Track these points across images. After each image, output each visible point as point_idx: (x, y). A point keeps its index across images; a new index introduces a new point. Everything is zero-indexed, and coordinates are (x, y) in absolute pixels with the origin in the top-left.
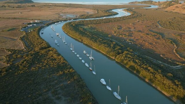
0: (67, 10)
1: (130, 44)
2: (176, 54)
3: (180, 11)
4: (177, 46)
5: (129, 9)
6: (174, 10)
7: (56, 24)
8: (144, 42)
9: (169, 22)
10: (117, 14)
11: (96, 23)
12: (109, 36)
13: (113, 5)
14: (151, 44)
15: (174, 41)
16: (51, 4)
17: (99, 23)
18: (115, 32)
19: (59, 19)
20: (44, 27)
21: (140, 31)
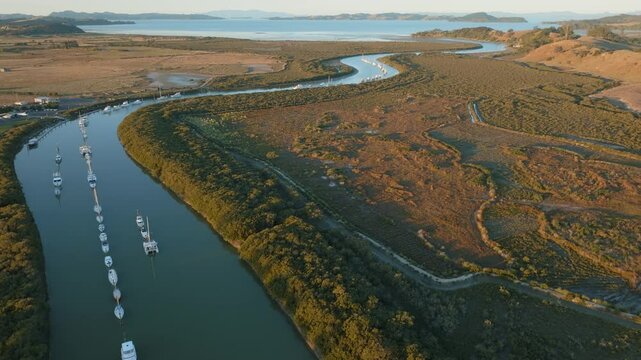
0: (187, 59)
1: (333, 185)
2: (480, 226)
3: (569, 62)
4: (497, 192)
5: (400, 56)
6: (550, 59)
7: (106, 109)
8: (385, 176)
9: (515, 104)
10: (352, 71)
11: (256, 107)
12: (268, 155)
13: (354, 43)
14: (407, 185)
15: (497, 176)
16: (141, 40)
17: (264, 107)
18: (302, 140)
19: (130, 93)
20: (54, 122)
21: (394, 137)
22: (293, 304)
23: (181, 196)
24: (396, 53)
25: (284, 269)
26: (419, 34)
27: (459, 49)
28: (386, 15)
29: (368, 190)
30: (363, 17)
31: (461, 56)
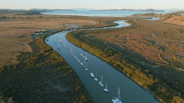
0: (73, 21)
1: (122, 49)
2: (160, 57)
3: (178, 23)
4: (163, 51)
5: (130, 21)
6: (173, 22)
7: (60, 32)
8: (135, 48)
9: (164, 33)
10: (118, 25)
11: (96, 33)
12: (105, 43)
13: (116, 17)
14: (141, 49)
15: (163, 48)
16: (58, 16)
17: (98, 33)
18: (112, 40)
19: (63, 29)
20: (49, 35)
21: (134, 39)
22: (122, 69)
23: (88, 50)
24: (128, 20)
25: (119, 63)
26: (134, 15)
27: (146, 19)
28: (122, 9)
29: (132, 50)
30: (116, 10)
31: (147, 21)
